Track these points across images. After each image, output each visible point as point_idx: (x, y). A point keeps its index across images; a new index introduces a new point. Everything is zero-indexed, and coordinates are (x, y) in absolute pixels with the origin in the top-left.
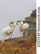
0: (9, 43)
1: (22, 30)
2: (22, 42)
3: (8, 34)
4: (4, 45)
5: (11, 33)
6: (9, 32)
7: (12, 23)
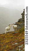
0: (8, 34)
1: (14, 28)
2: (14, 33)
3: (8, 30)
4: (6, 35)
5: (9, 29)
6: (8, 29)
7: (10, 25)
